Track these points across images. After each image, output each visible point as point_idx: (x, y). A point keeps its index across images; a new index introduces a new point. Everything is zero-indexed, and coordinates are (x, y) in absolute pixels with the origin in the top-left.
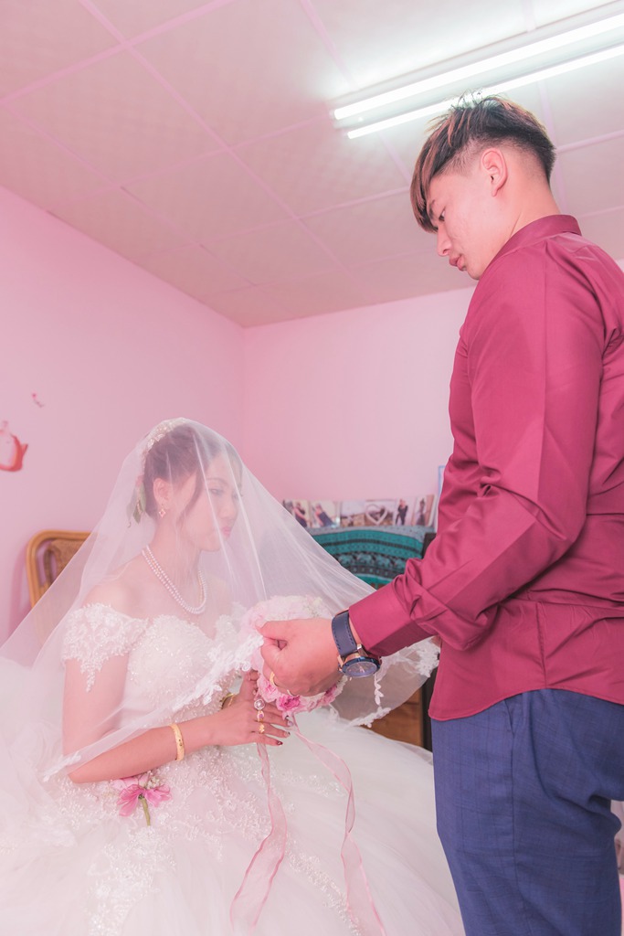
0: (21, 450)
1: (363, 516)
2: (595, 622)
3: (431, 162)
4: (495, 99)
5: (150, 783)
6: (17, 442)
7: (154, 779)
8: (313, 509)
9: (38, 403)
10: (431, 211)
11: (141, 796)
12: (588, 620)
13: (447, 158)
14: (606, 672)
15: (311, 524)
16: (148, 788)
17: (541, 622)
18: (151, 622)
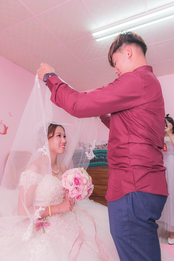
0: (6, 128)
1: (101, 146)
2: (148, 173)
3: (113, 49)
4: (130, 32)
5: (44, 221)
6: (5, 126)
7: (45, 220)
8: (87, 144)
9: (11, 115)
10: (113, 62)
11: (42, 225)
12: (146, 172)
13: (117, 48)
14: (151, 186)
15: (87, 148)
16: (44, 223)
17: (134, 174)
18: (43, 176)
